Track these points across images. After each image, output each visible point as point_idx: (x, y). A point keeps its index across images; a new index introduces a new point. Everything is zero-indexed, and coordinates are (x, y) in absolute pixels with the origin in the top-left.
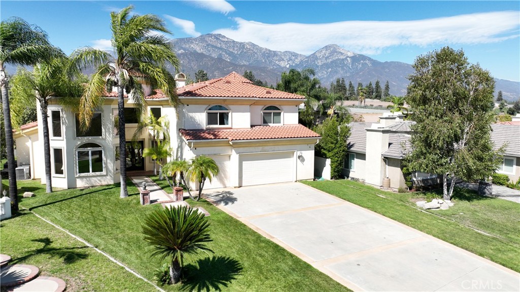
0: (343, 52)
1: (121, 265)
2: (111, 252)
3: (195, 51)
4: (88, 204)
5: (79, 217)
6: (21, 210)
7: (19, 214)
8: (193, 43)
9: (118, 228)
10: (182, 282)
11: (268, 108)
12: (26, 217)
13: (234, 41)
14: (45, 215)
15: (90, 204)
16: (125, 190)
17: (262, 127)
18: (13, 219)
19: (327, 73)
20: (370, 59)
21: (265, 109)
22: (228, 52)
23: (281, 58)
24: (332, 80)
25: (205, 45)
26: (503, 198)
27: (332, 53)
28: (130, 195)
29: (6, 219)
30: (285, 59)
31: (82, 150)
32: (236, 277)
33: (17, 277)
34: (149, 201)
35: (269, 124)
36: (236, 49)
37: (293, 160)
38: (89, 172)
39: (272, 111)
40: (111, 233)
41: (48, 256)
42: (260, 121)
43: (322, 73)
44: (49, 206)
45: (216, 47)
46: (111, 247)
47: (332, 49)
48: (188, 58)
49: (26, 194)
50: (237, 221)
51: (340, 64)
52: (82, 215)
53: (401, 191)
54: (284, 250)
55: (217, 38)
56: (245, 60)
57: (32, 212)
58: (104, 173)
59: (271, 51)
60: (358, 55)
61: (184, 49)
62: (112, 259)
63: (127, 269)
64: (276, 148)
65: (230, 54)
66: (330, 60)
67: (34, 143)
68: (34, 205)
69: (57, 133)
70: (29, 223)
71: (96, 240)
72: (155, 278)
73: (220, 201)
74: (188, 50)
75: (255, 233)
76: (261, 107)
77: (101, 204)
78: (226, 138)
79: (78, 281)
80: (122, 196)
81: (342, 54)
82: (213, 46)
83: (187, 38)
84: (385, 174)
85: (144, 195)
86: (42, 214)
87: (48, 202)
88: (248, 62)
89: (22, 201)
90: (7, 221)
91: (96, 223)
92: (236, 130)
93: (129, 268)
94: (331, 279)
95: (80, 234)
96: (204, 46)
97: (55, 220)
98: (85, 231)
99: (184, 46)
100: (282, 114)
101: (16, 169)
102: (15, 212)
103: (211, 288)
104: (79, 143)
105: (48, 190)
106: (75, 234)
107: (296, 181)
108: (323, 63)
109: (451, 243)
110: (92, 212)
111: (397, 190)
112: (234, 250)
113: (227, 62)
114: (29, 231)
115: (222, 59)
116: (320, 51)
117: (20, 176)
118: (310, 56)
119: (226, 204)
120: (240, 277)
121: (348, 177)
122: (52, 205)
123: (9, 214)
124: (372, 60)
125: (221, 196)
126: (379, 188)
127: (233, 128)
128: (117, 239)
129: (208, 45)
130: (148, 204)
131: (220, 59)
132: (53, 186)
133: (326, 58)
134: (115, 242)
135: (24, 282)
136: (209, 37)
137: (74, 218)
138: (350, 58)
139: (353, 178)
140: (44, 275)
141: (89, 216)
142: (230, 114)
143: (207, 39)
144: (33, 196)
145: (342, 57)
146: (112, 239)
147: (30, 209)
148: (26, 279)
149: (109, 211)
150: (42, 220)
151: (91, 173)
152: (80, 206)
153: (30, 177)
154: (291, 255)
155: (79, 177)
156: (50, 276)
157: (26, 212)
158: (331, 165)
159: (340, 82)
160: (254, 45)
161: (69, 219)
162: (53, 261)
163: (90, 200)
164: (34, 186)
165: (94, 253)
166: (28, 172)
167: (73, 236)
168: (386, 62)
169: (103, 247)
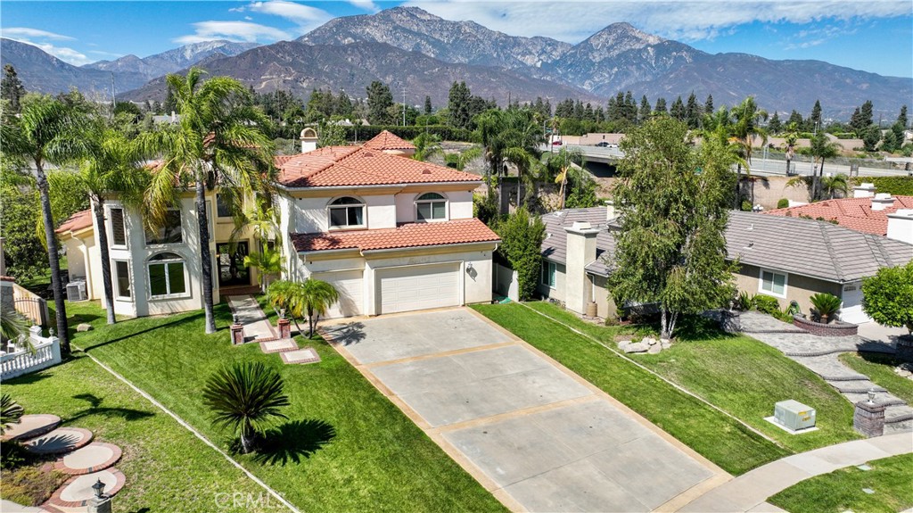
0: (639, 36)
1: (190, 429)
2: (181, 413)
3: (373, 39)
4: (161, 343)
5: (147, 363)
6: (74, 352)
7: (71, 359)
8: (369, 24)
9: (195, 379)
10: (257, 452)
11: (424, 197)
12: (80, 362)
13: (442, 20)
14: (104, 358)
15: (164, 343)
16: (212, 323)
17: (414, 225)
18: (64, 366)
19: (611, 76)
20: (689, 49)
21: (420, 198)
22: (431, 40)
23: (527, 49)
24: (618, 89)
25: (391, 29)
26: (751, 335)
27: (619, 40)
28: (218, 330)
29: (55, 365)
30: (534, 51)
31: (154, 262)
32: (321, 446)
33: (67, 443)
34: (242, 338)
35: (427, 220)
36: (445, 34)
37: (459, 275)
38: (166, 293)
39: (432, 201)
40: (185, 387)
41: (104, 417)
42: (412, 215)
43: (602, 76)
44: (110, 345)
45: (410, 32)
46: (182, 406)
47: (619, 31)
48: (361, 53)
49: (80, 327)
50: (353, 370)
51: (634, 58)
52: (151, 360)
53: (609, 323)
54: (399, 411)
55: (412, 16)
56: (462, 55)
57: (88, 354)
58: (187, 294)
59: (510, 37)
60: (668, 41)
61: (354, 36)
62: (181, 422)
63: (197, 434)
64: (432, 258)
65: (436, 43)
66: (617, 52)
67: (90, 249)
68: (91, 345)
69: (119, 239)
70: (83, 372)
71: (165, 396)
72: (225, 446)
73: (341, 339)
74: (360, 38)
75: (371, 386)
76: (414, 195)
77: (179, 343)
78: (355, 247)
79: (136, 448)
80: (208, 331)
81: (638, 40)
82: (404, 30)
83: (358, 17)
84: (591, 296)
85: (235, 331)
86: (101, 357)
87: (110, 339)
88: (468, 57)
89: (74, 337)
90: (57, 368)
91: (168, 371)
92: (373, 232)
93: (199, 433)
94: (440, 450)
95: (146, 387)
96: (388, 30)
97: (117, 367)
98: (153, 383)
99: (353, 31)
100: (447, 204)
101: (68, 285)
102: (67, 355)
103: (289, 458)
104: (150, 253)
105: (110, 321)
106: (140, 388)
107: (464, 306)
108: (602, 57)
109: (626, 405)
110: (165, 356)
111: (604, 321)
112: (334, 412)
113: (430, 58)
114: (83, 383)
115: (420, 52)
116: (597, 35)
117: (73, 296)
118: (579, 45)
119: (348, 343)
120: (330, 446)
121: (546, 297)
122: (114, 343)
123: (58, 358)
124: (694, 51)
125: (345, 330)
126: (581, 316)
127: (370, 228)
128: (191, 395)
129: (395, 28)
130: (241, 343)
131: (417, 54)
132: (116, 312)
133: (609, 49)
134: (188, 399)
135: (75, 449)
136: (398, 13)
137: (141, 364)
138: (652, 47)
139: (552, 299)
140: (98, 441)
141: (160, 361)
142: (364, 209)
143: (394, 17)
144: (91, 329)
145: (637, 46)
146: (184, 395)
147: (86, 351)
148: (77, 445)
149: (188, 353)
150: (100, 367)
151: (168, 295)
152: (150, 347)
153: (87, 298)
154: (405, 419)
155: (154, 301)
156: (104, 442)
157: (80, 354)
158: (519, 280)
159: (624, 98)
160: (477, 27)
161: (135, 366)
162: (109, 423)
163: (164, 337)
164: (92, 313)
165: (160, 414)
166: (84, 290)
167: (138, 390)
168: (720, 54)
169: (172, 405)
